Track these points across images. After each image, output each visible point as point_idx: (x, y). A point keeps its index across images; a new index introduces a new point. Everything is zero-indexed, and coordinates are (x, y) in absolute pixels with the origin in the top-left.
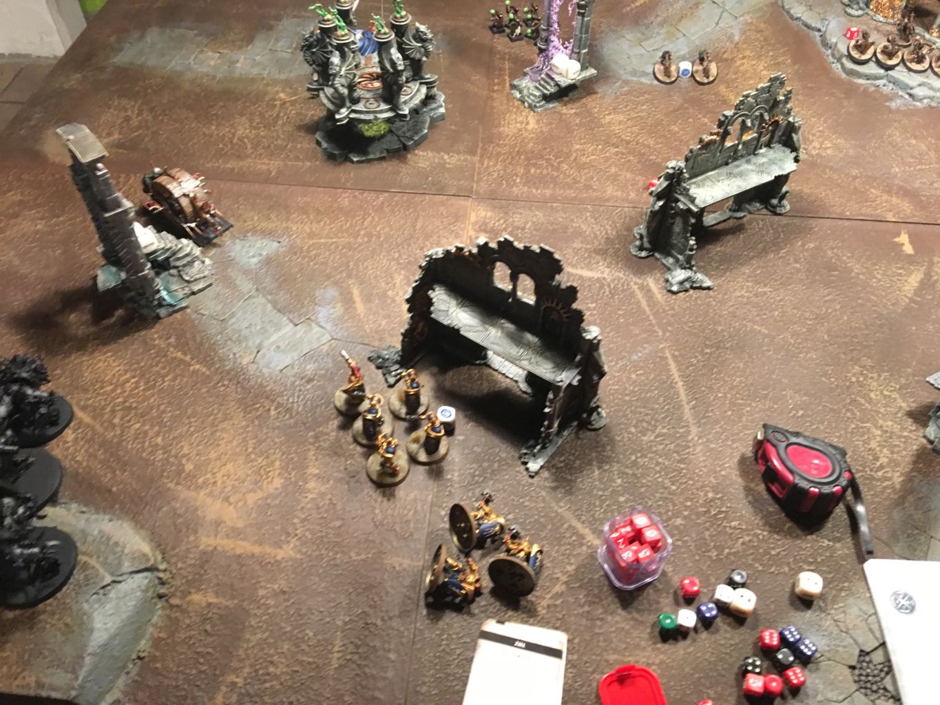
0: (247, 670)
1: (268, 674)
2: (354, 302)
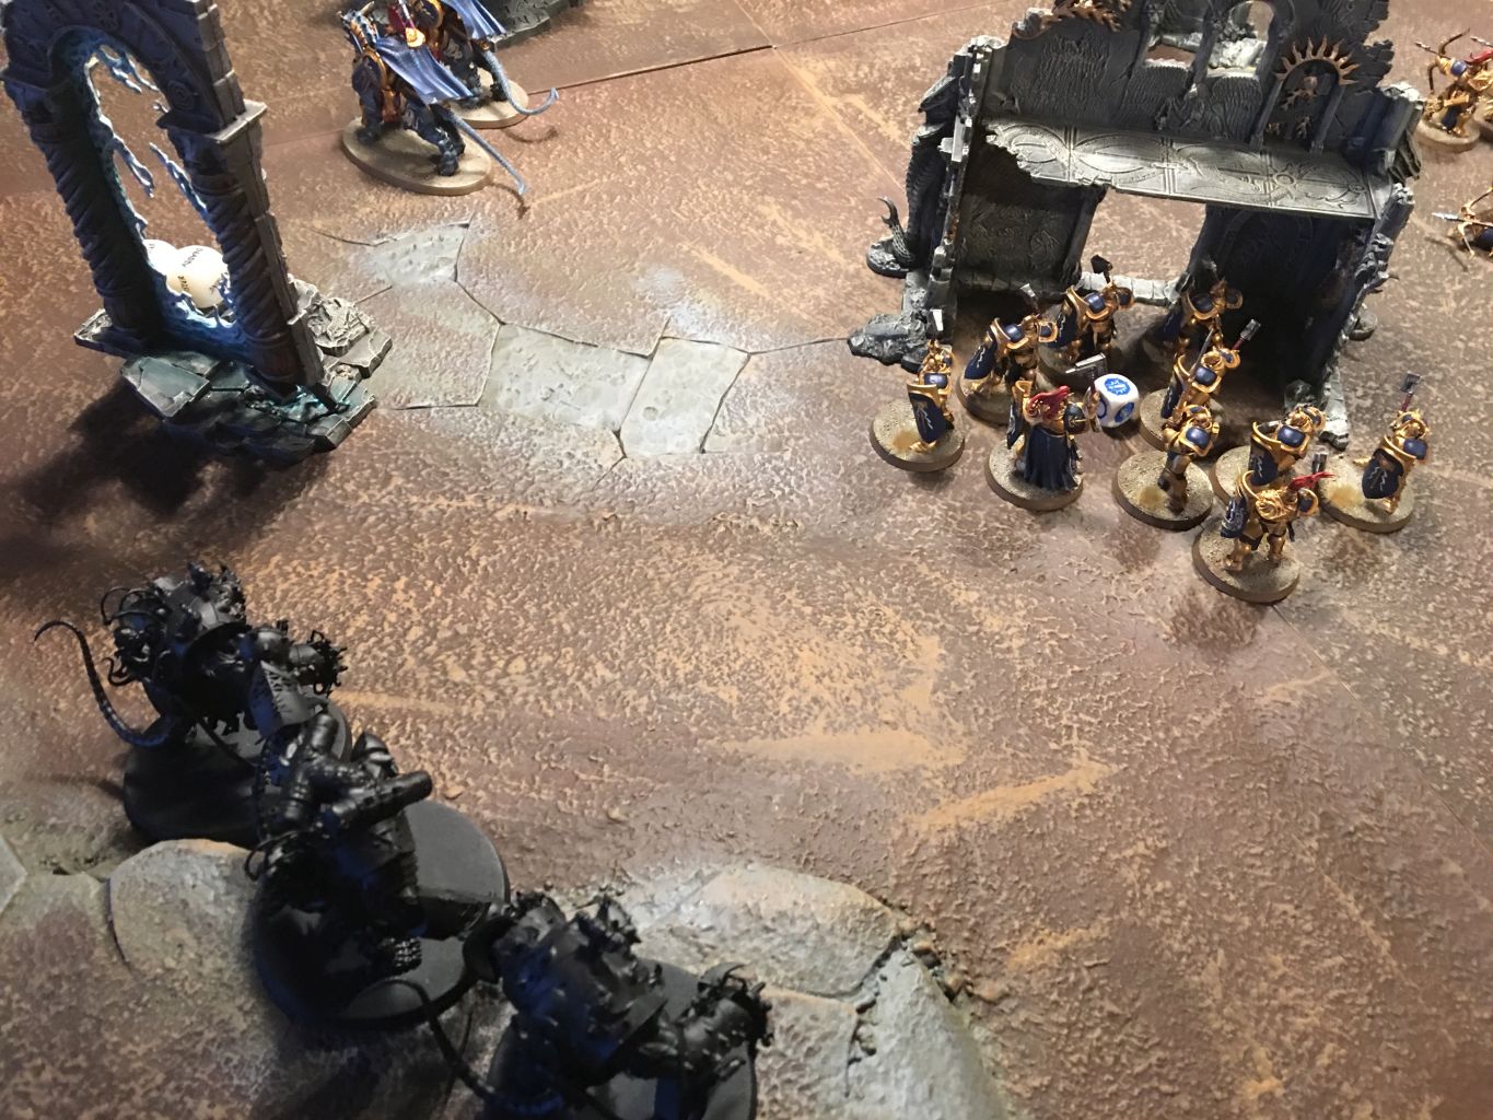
0: (1261, 1053)
1: (1304, 1036)
2: (727, 278)
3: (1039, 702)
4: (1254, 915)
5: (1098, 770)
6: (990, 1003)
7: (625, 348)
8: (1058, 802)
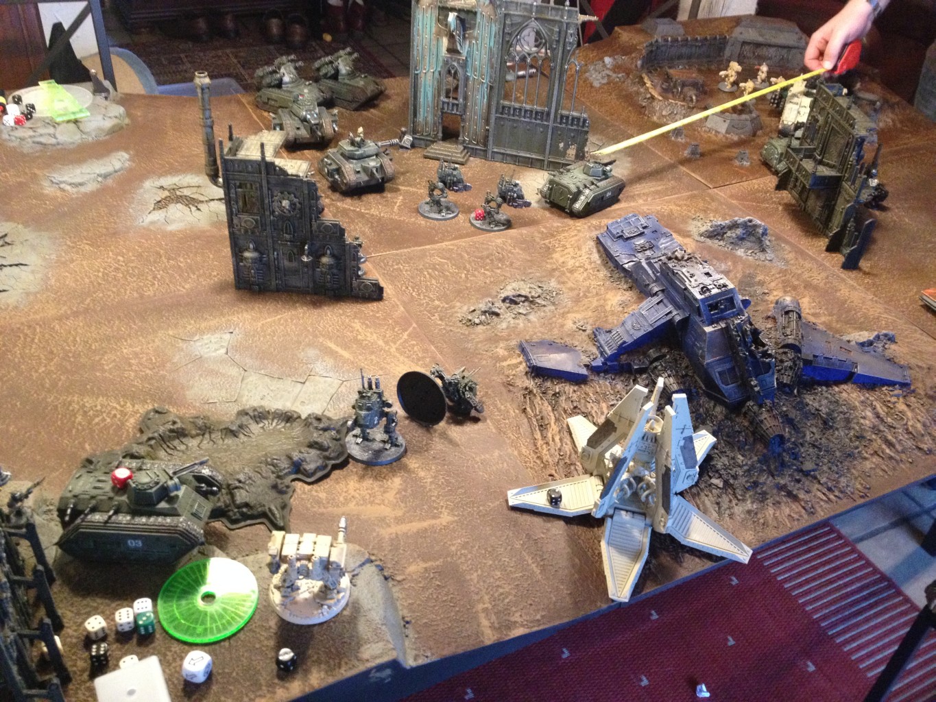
3: (433, 498)
4: (494, 561)
5: (450, 518)
6: (399, 581)
7: (294, 379)
8: (433, 527)
